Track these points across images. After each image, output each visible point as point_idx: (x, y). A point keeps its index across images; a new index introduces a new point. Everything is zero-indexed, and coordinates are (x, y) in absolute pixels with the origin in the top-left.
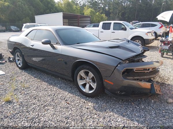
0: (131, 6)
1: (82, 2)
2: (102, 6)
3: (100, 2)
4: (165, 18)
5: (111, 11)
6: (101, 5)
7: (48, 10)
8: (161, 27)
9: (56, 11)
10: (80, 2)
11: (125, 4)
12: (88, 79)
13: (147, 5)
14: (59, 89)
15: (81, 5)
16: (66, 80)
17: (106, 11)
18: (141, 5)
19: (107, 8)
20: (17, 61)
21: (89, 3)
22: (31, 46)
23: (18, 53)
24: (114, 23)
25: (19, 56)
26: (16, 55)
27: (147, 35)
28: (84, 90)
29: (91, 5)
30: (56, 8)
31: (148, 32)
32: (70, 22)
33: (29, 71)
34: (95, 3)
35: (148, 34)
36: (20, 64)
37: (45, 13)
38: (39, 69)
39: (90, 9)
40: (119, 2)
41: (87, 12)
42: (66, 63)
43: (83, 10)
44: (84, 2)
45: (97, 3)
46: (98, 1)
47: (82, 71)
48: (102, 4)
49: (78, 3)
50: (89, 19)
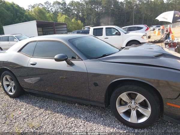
0: (104, 11)
1: (54, 9)
2: (76, 13)
3: (72, 8)
4: (167, 19)
5: (85, 17)
6: (74, 11)
7: (17, 19)
8: (147, 30)
9: (27, 19)
10: (51, 9)
11: (98, 9)
12: (133, 103)
13: (119, 9)
14: (86, 123)
15: (52, 12)
16: (87, 106)
17: (80, 17)
18: (113, 10)
19: (80, 14)
20: (5, 87)
21: (62, 9)
22: (32, 65)
23: (8, 77)
24: (106, 28)
25: (9, 80)
26: (4, 79)
27: (143, 39)
28: (129, 120)
29: (63, 11)
30: (26, 16)
31: (143, 36)
32: (44, 30)
33: (26, 99)
34: (67, 9)
35: (144, 37)
36: (11, 91)
37: (13, 22)
38: (38, 94)
39: (64, 16)
40: (92, 8)
41: (61, 19)
42: (96, 84)
43: (56, 17)
44: (56, 8)
45: (70, 9)
46: (71, 8)
47: (125, 94)
48: (76, 10)
49: (50, 9)
50: (65, 26)
